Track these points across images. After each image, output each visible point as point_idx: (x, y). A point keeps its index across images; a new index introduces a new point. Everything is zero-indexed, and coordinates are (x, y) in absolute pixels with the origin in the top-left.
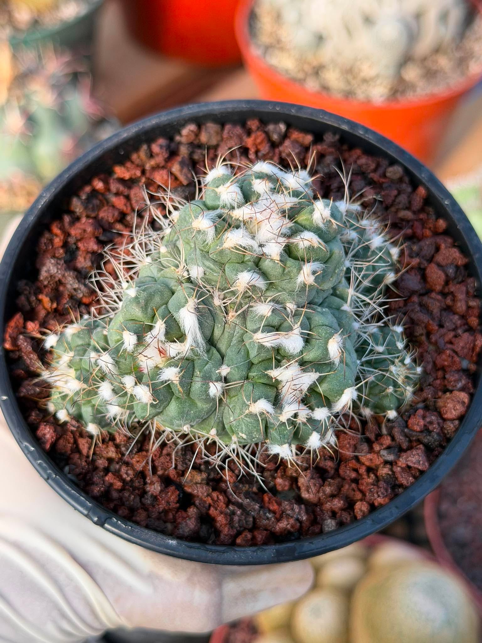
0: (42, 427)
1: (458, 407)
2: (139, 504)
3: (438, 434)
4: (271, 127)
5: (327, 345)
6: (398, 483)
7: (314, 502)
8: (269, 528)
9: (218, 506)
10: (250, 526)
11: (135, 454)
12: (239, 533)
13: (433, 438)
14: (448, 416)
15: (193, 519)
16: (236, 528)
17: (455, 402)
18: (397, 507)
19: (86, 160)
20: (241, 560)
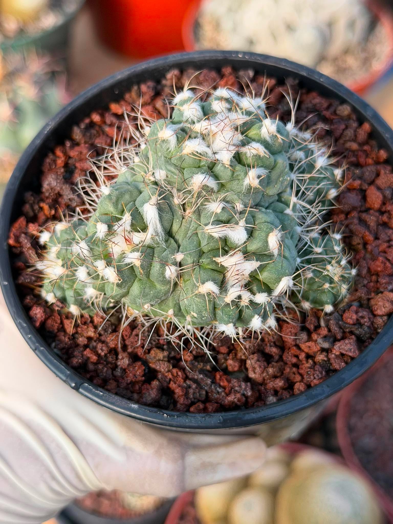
0: (34, 308)
1: (387, 305)
2: (111, 376)
3: (369, 327)
4: (241, 73)
5: (267, 238)
6: (332, 368)
7: (259, 382)
8: (220, 402)
9: (177, 381)
10: (203, 399)
11: (110, 334)
12: (193, 404)
13: (364, 330)
14: (379, 312)
15: (155, 390)
16: (191, 399)
17: (385, 300)
18: (328, 386)
19: (86, 96)
20: (191, 424)
